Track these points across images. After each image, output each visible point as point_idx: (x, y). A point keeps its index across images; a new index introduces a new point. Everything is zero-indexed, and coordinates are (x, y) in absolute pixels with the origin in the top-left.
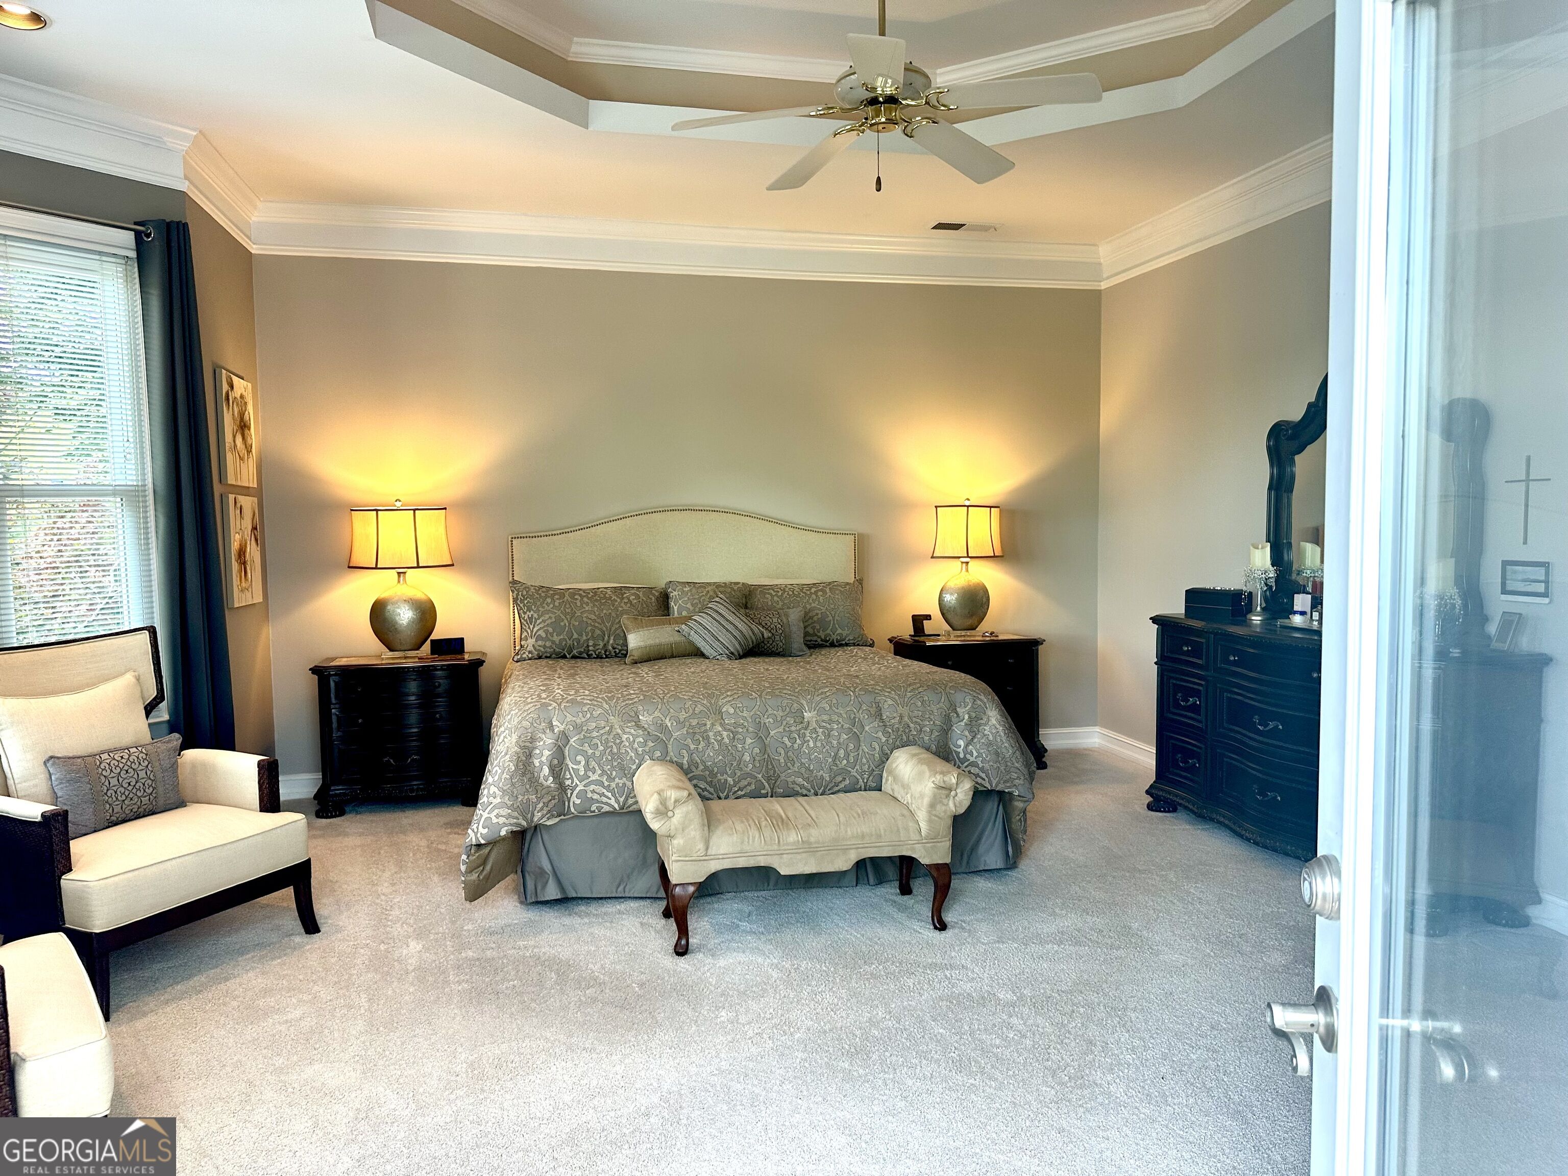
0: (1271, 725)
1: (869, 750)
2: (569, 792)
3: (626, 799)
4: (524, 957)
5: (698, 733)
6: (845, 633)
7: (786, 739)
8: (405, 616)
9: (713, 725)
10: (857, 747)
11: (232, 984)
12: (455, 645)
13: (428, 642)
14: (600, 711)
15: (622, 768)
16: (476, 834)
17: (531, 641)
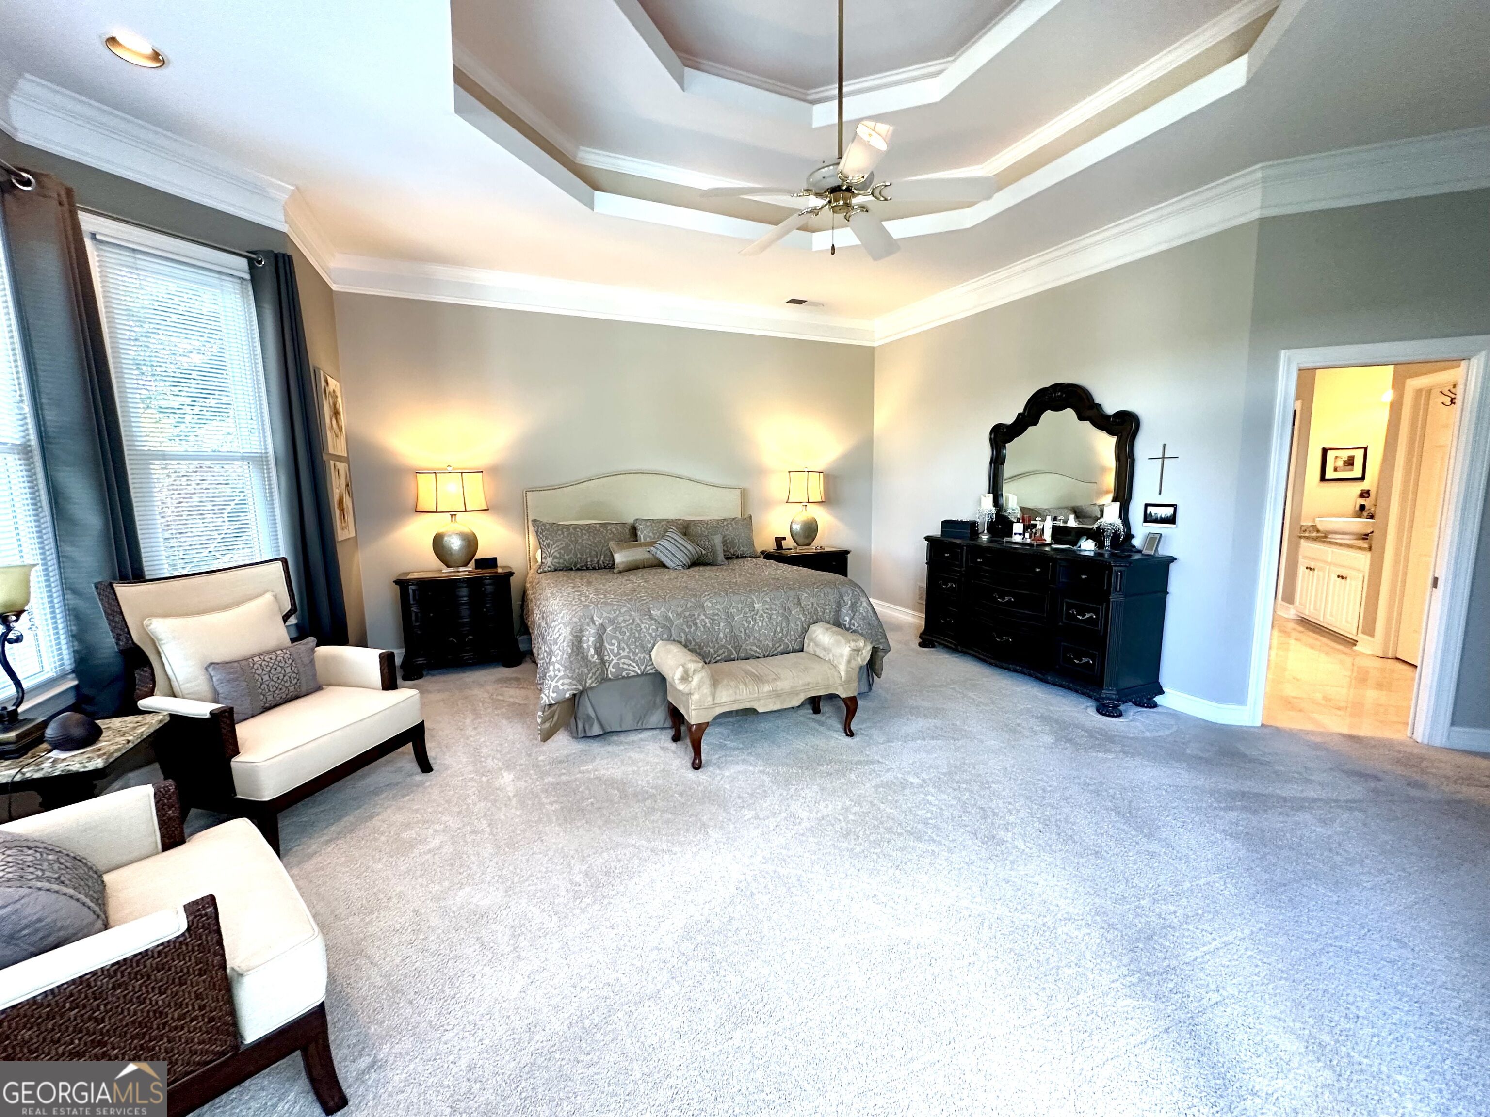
0: (1007, 599)
1: (796, 626)
2: (607, 664)
3: (646, 667)
4: (589, 779)
5: (691, 621)
6: (745, 549)
7: (744, 622)
8: (455, 544)
9: (699, 615)
10: (788, 625)
11: (376, 822)
12: (491, 563)
13: (473, 561)
14: (625, 609)
15: (642, 647)
16: (548, 697)
17: (549, 560)
